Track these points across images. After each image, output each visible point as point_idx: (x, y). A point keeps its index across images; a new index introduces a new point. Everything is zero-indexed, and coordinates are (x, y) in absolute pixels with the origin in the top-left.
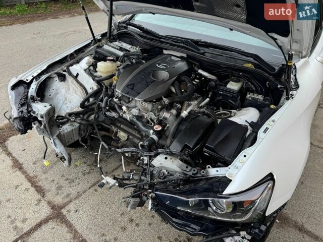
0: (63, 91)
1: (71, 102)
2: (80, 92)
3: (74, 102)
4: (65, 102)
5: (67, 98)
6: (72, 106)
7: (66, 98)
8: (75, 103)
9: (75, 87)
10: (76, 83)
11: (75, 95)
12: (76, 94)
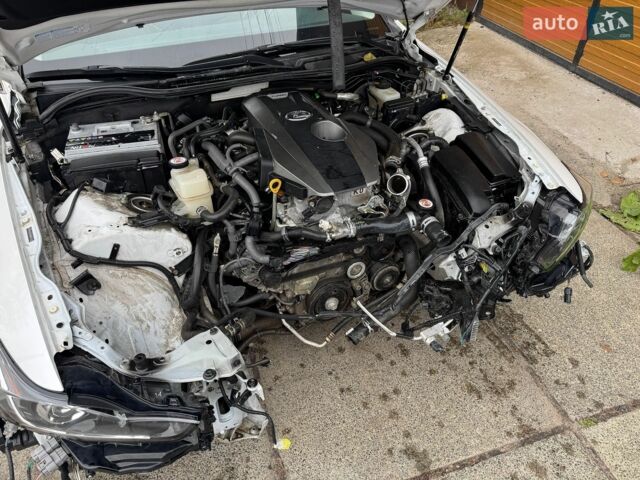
0: (118, 308)
1: (154, 318)
2: (151, 282)
3: (158, 310)
4: (144, 326)
5: (141, 316)
6: (163, 323)
7: (138, 319)
8: (162, 312)
9: (131, 281)
10: (125, 271)
11: (147, 296)
12: (149, 293)
